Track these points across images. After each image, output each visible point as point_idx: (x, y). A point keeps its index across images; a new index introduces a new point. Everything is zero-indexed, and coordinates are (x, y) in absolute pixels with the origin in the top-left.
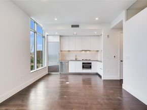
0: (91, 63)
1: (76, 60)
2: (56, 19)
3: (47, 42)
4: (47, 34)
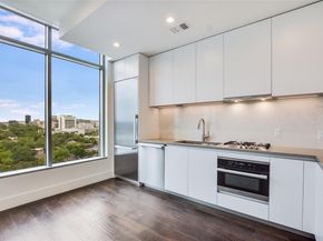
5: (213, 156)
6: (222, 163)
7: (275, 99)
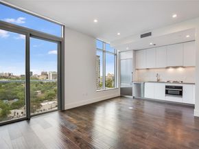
0: (181, 88)
1: (158, 81)
2: (119, 34)
3: (120, 60)
4: (118, 51)
5: (164, 85)
6: (167, 87)
7: (184, 67)
